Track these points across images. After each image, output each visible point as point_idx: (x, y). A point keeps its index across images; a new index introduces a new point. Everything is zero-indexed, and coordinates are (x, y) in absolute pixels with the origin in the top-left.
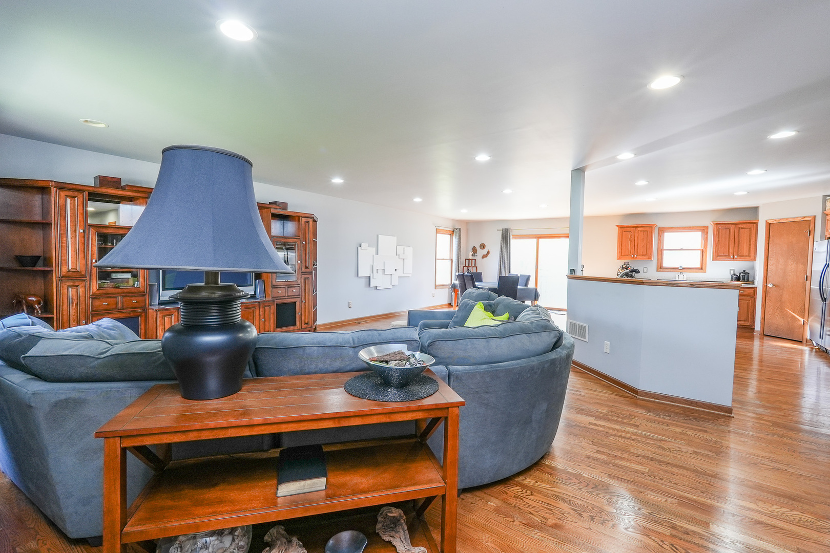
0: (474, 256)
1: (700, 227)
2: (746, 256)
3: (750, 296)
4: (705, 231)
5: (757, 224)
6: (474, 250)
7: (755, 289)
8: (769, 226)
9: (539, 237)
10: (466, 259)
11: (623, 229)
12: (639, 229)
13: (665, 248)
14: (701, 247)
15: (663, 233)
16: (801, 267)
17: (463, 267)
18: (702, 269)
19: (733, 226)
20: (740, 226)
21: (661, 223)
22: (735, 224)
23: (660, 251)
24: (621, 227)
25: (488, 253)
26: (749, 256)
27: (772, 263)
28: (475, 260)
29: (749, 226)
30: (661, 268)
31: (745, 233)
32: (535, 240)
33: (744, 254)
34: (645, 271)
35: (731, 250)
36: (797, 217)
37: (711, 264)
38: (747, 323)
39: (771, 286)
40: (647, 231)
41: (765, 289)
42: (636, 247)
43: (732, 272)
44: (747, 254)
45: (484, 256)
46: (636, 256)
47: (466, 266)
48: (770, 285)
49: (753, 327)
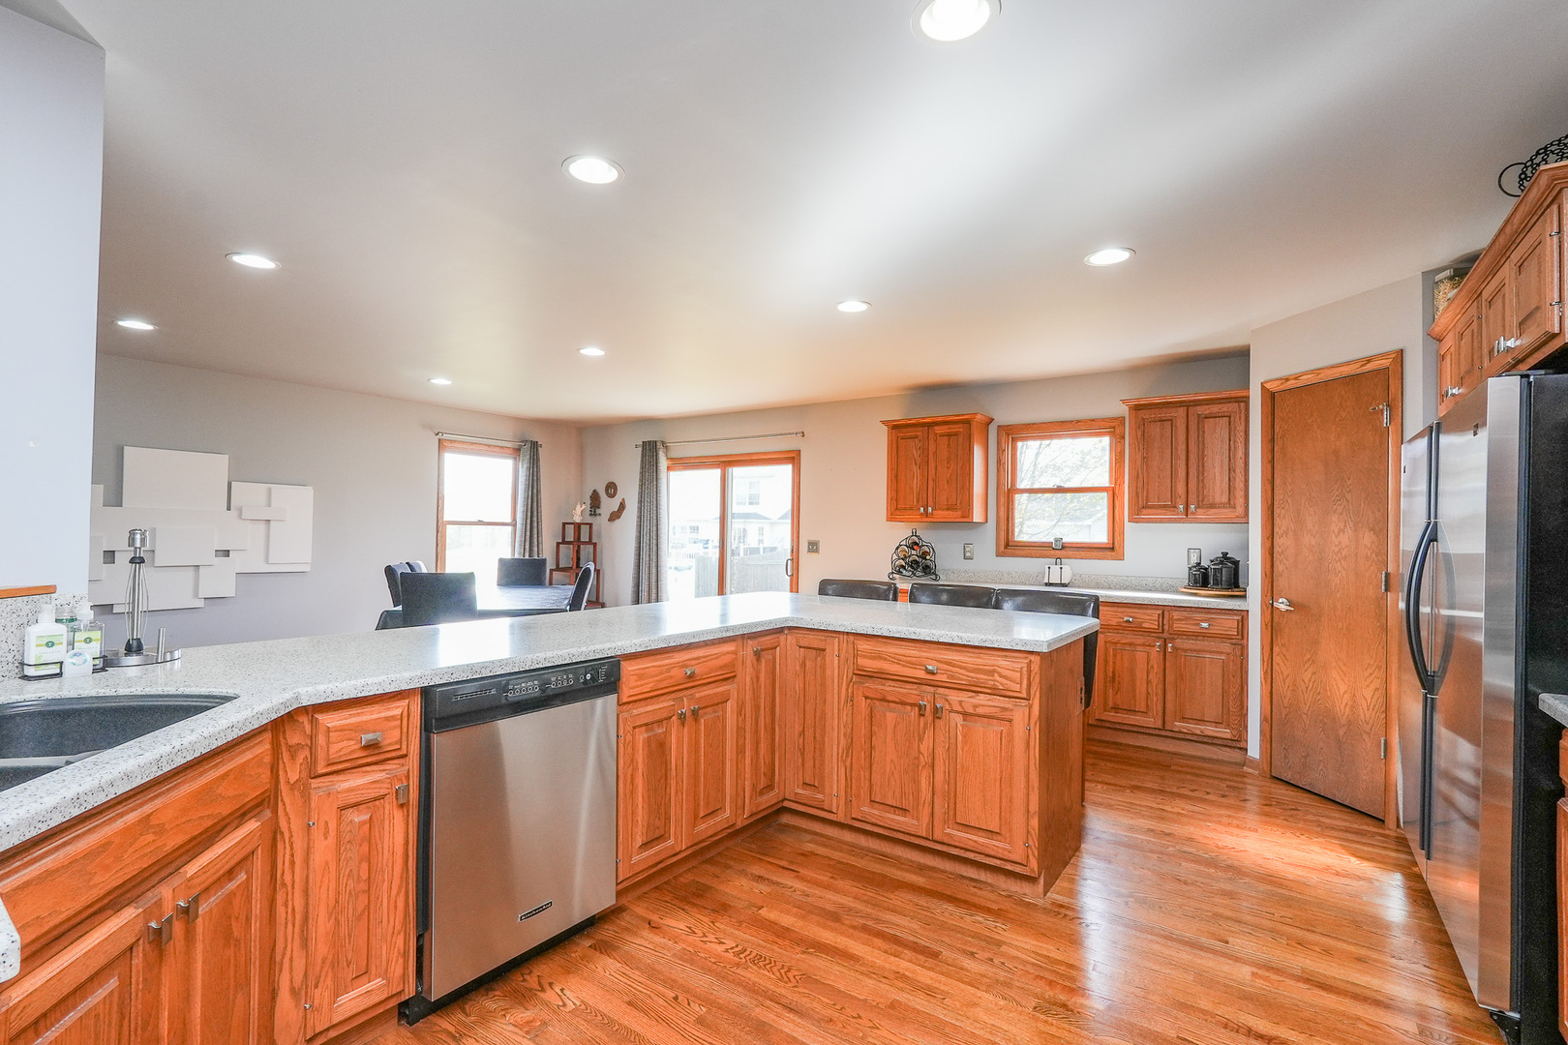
0: (595, 515)
1: (1103, 420)
2: (1223, 506)
3: (1229, 637)
4: (1118, 431)
5: (1245, 400)
6: (595, 501)
7: (1244, 615)
8: (1271, 398)
9: (725, 463)
10: (564, 524)
11: (899, 431)
12: (939, 430)
13: (1021, 485)
14: (1111, 482)
15: (1014, 440)
16: (1368, 539)
17: (558, 544)
18: (1112, 549)
19: (1182, 411)
20: (1201, 410)
21: (1007, 414)
22: (1187, 405)
23: (1007, 496)
24: (895, 427)
25: (622, 507)
26: (1230, 504)
27: (1284, 528)
28: (591, 525)
29: (1225, 408)
30: (1008, 546)
31: (1216, 435)
32: (717, 473)
33: (1217, 500)
34: (968, 554)
35: (1181, 488)
36: (1348, 363)
37: (1132, 531)
38: (1225, 733)
39: (1283, 607)
40: (956, 434)
41: (1269, 617)
42: (931, 482)
43: (1194, 560)
44: (1225, 499)
45: (615, 516)
46: (930, 509)
47: (564, 542)
48: (1282, 605)
49: (1242, 745)
